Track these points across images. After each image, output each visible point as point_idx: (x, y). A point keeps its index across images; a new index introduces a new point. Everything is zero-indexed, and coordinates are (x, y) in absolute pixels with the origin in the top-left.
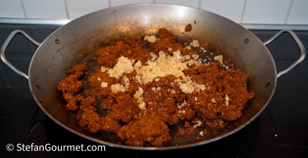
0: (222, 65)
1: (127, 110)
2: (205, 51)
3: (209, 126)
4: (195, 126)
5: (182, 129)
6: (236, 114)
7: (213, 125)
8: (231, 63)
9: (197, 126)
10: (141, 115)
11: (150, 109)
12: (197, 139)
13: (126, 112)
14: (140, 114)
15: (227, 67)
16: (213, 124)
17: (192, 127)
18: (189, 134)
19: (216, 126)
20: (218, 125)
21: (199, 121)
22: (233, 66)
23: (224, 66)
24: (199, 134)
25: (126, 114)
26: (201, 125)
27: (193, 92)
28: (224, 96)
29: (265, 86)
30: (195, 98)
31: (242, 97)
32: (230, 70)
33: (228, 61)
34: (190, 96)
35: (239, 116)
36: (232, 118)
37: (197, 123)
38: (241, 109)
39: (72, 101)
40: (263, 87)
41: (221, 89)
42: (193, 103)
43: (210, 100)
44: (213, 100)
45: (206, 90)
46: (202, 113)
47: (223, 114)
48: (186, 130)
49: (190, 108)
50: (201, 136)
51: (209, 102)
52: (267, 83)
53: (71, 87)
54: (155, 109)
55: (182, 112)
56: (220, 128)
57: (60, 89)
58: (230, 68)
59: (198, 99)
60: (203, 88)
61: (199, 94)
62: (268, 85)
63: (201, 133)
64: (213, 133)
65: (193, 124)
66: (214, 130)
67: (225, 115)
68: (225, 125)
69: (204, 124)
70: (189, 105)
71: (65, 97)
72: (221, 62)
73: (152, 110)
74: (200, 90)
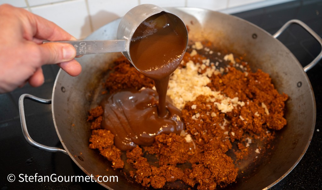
0: (235, 64)
1: (180, 150)
2: (211, 52)
3: (259, 140)
4: (248, 145)
5: (238, 152)
6: (283, 123)
7: (262, 137)
8: (244, 60)
9: (249, 144)
10: (192, 149)
11: (199, 140)
12: (257, 158)
13: (180, 153)
14: (190, 149)
15: (241, 67)
16: (262, 136)
17: (245, 147)
18: (247, 155)
19: (265, 138)
20: (266, 136)
21: (248, 138)
22: (248, 64)
23: (237, 65)
24: (255, 152)
25: (182, 156)
26: (252, 141)
27: (233, 110)
28: (260, 104)
29: (296, 86)
30: (241, 117)
31: (278, 101)
32: (246, 69)
33: (239, 59)
34: (230, 114)
35: (285, 124)
36: (280, 128)
37: (247, 141)
38: (282, 114)
39: (115, 157)
40: (294, 87)
41: (251, 96)
42: (240, 123)
43: (254, 114)
44: (257, 114)
45: (246, 105)
46: (249, 130)
47: (268, 124)
48: (241, 152)
49: (237, 128)
50: (258, 155)
51: (253, 117)
52: (297, 82)
53: (107, 141)
54: (206, 140)
55: (231, 134)
56: (271, 140)
57: (94, 147)
58: (245, 66)
59: (243, 118)
60: (242, 104)
61: (242, 112)
62: (300, 84)
63: (257, 151)
64: (268, 148)
65: (245, 143)
66: (266, 143)
67: (271, 125)
68: (273, 135)
69: (254, 139)
70: (236, 125)
71: (105, 155)
72: (233, 62)
73: (201, 141)
74: (239, 106)
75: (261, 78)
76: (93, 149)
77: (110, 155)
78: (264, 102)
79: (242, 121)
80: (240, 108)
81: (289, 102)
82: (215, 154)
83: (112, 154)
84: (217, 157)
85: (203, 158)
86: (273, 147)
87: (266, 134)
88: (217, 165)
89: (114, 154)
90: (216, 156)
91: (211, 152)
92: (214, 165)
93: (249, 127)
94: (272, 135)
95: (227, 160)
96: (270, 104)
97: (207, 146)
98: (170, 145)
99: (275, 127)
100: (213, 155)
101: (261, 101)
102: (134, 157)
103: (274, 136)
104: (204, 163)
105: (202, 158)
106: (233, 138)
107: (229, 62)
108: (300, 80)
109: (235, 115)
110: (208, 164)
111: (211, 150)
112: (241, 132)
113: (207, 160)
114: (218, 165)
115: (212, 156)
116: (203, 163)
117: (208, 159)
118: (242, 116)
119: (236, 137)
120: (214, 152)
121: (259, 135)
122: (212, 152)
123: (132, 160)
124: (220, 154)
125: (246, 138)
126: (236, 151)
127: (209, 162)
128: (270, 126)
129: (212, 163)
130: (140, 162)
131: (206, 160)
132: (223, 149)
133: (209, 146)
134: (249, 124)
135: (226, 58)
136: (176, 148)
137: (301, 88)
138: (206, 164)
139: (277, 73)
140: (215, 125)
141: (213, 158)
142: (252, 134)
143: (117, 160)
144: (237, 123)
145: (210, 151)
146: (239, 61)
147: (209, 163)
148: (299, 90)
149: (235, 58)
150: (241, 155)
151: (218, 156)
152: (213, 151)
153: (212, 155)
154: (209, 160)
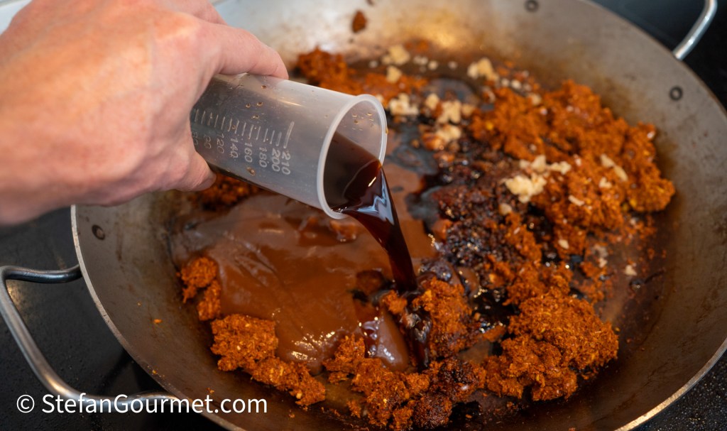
0: (500, 82)
2: (433, 65)
3: (622, 243)
4: (603, 263)
5: (587, 284)
7: (627, 236)
8: (517, 69)
9: (605, 258)
15: (516, 84)
16: (624, 234)
17: (599, 267)
18: (609, 286)
19: (634, 236)
20: (634, 232)
21: (597, 247)
22: (529, 76)
23: (505, 83)
26: (608, 251)
27: (547, 188)
28: (598, 160)
29: (667, 99)
30: (572, 198)
31: (640, 144)
32: (527, 87)
33: (506, 67)
34: (541, 198)
35: (672, 192)
36: (664, 203)
37: (597, 253)
38: (656, 173)
39: (295, 377)
40: (664, 104)
41: (567, 146)
42: (576, 215)
43: (597, 186)
44: (604, 184)
45: (575, 168)
46: (596, 225)
47: (633, 203)
48: (593, 282)
49: (570, 227)
50: (634, 279)
51: (599, 193)
52: (668, 89)
53: (261, 342)
54: (508, 272)
55: (559, 246)
56: (650, 237)
57: (232, 364)
58: (523, 82)
59: (580, 199)
60: (564, 167)
61: (572, 185)
62: (676, 94)
63: (630, 271)
64: (651, 257)
65: (594, 259)
66: (640, 248)
67: (642, 203)
68: (650, 224)
69: (611, 246)
70: (565, 221)
71: (269, 379)
72: (492, 76)
73: (495, 280)
74: (555, 174)
75: (578, 100)
76: (229, 372)
77: (281, 374)
78: (607, 153)
79: (578, 209)
80: (561, 179)
81: (659, 141)
82: (547, 302)
83: (284, 370)
84: (555, 309)
85: (523, 319)
86: (665, 252)
87: (631, 226)
88: (567, 327)
89: (290, 371)
90: (552, 307)
91: (536, 300)
92: (560, 329)
93: (596, 219)
94: (646, 225)
95: (580, 309)
96: (620, 156)
97: (519, 287)
98: (433, 309)
99: (653, 204)
100: (545, 305)
101: (597, 153)
102: (348, 364)
103: (654, 225)
104: (534, 331)
105: (520, 321)
106: (566, 254)
107: (482, 80)
108: (674, 84)
109: (554, 199)
110: (543, 330)
111: (536, 296)
112: (582, 235)
113: (537, 321)
114: (569, 325)
115: (542, 309)
116: (529, 332)
117: (540, 319)
118: (575, 195)
119: (573, 249)
120: (544, 297)
121: (618, 233)
122: (538, 298)
123: (344, 373)
124: (561, 300)
125: (593, 245)
126: (581, 283)
127: (545, 325)
128: (638, 205)
129: (552, 324)
130: (367, 371)
131: (534, 321)
132: (560, 285)
133: (524, 286)
134: (595, 212)
135: (473, 71)
136: (448, 311)
137: (682, 102)
138: (538, 331)
139: (608, 80)
140: (519, 233)
141: (548, 313)
142: (602, 235)
143: (305, 382)
144: (566, 217)
145: (533, 299)
146: (505, 72)
147: (546, 327)
148: (679, 107)
149: (495, 66)
150: (596, 291)
151: (556, 306)
152: (542, 297)
153: (542, 305)
154: (542, 320)
